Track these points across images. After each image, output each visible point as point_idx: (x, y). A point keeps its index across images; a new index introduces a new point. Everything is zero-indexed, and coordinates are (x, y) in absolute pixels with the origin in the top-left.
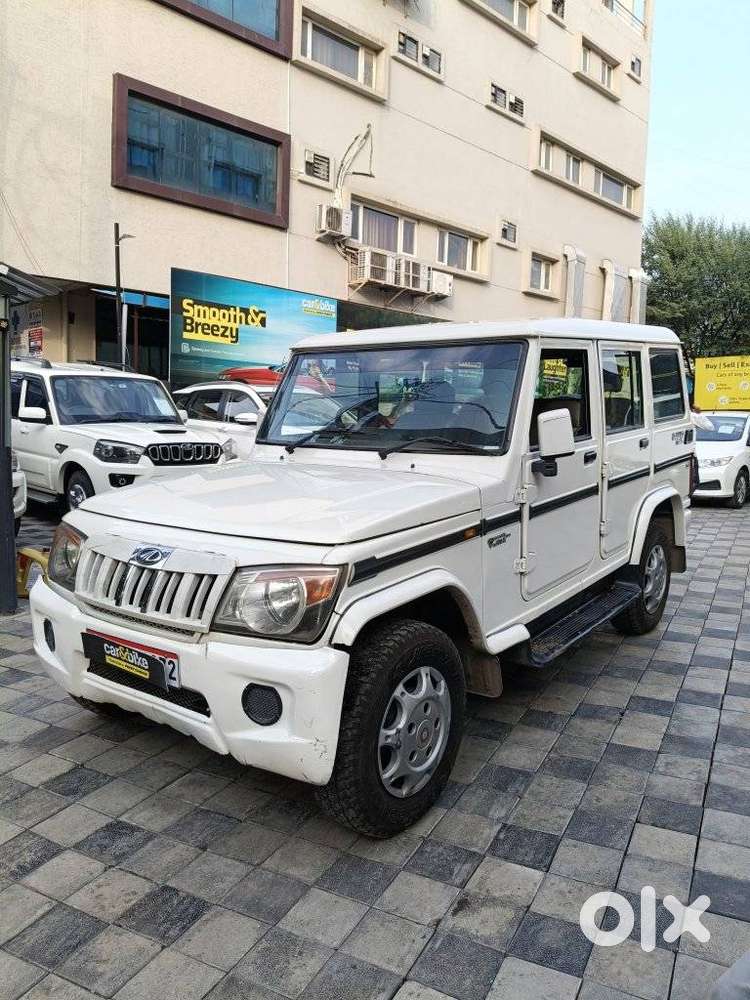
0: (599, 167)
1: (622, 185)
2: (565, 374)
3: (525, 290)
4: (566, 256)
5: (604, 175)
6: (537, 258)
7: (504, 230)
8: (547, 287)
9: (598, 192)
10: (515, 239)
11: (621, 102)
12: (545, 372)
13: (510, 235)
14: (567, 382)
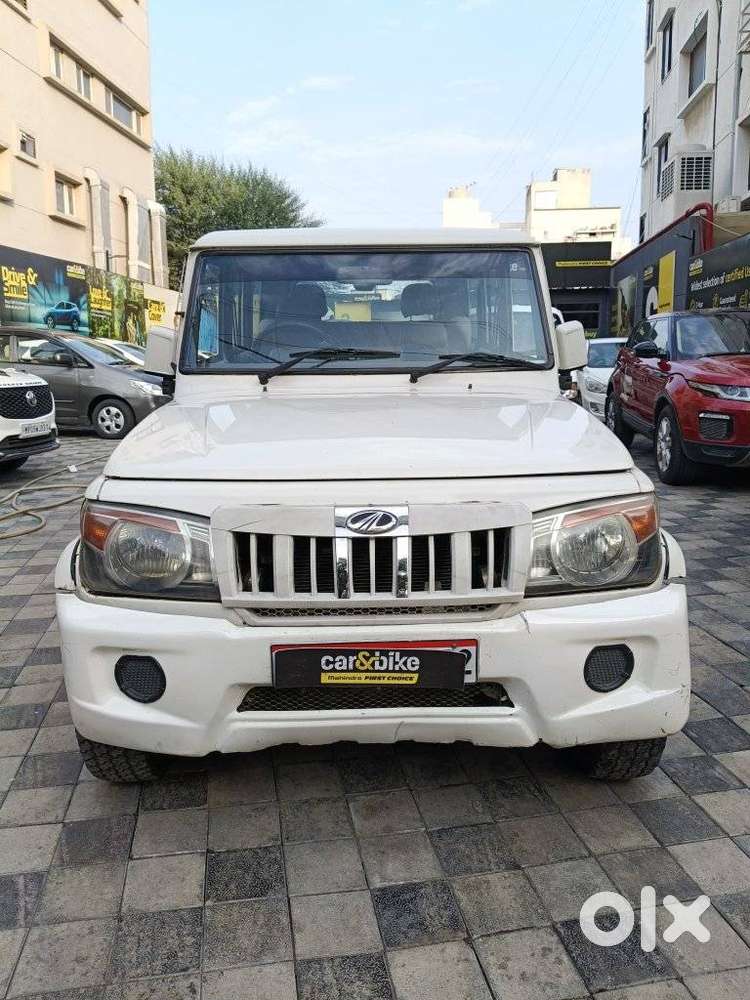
0: (109, 86)
1: (130, 110)
2: (110, 308)
3: (53, 214)
4: (87, 180)
5: (114, 96)
6: (61, 180)
7: (23, 142)
8: (71, 212)
9: (110, 113)
10: (35, 154)
11: (123, 19)
12: (92, 305)
13: (29, 147)
14: (112, 317)
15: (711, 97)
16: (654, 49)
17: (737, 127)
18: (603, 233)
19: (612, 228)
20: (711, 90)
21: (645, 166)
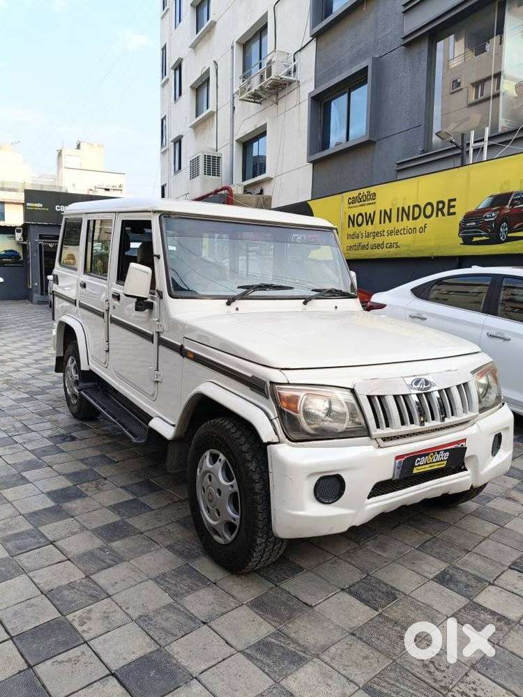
15: (213, 120)
16: (168, 80)
17: (235, 142)
18: (114, 190)
19: (120, 187)
20: (214, 114)
21: (163, 153)
